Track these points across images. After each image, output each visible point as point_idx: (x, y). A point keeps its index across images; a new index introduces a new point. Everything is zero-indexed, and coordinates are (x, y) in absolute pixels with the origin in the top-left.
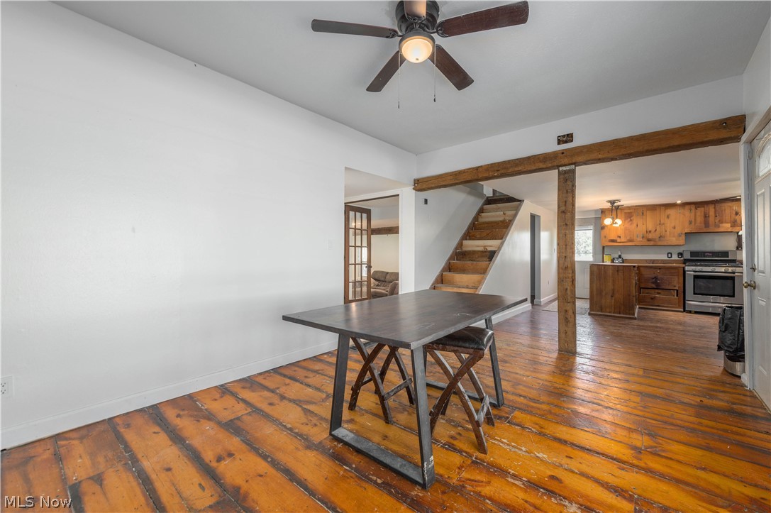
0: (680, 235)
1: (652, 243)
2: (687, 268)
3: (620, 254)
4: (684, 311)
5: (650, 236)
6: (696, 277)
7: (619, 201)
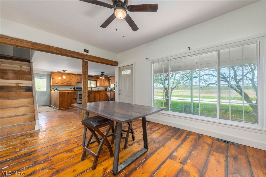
0: (75, 83)
1: (68, 85)
2: (78, 92)
3: (57, 88)
4: (77, 104)
5: (68, 83)
6: (80, 94)
7: (66, 71)
